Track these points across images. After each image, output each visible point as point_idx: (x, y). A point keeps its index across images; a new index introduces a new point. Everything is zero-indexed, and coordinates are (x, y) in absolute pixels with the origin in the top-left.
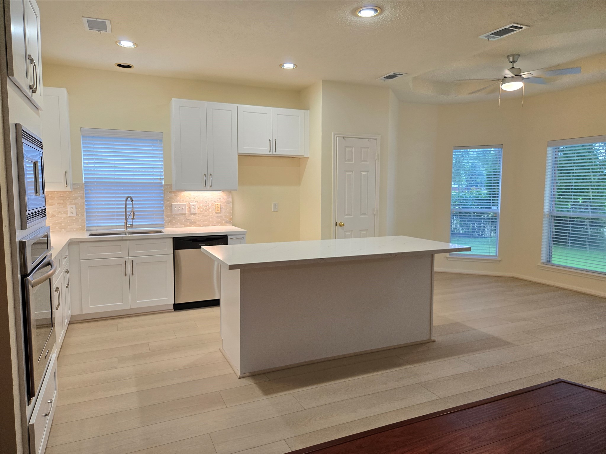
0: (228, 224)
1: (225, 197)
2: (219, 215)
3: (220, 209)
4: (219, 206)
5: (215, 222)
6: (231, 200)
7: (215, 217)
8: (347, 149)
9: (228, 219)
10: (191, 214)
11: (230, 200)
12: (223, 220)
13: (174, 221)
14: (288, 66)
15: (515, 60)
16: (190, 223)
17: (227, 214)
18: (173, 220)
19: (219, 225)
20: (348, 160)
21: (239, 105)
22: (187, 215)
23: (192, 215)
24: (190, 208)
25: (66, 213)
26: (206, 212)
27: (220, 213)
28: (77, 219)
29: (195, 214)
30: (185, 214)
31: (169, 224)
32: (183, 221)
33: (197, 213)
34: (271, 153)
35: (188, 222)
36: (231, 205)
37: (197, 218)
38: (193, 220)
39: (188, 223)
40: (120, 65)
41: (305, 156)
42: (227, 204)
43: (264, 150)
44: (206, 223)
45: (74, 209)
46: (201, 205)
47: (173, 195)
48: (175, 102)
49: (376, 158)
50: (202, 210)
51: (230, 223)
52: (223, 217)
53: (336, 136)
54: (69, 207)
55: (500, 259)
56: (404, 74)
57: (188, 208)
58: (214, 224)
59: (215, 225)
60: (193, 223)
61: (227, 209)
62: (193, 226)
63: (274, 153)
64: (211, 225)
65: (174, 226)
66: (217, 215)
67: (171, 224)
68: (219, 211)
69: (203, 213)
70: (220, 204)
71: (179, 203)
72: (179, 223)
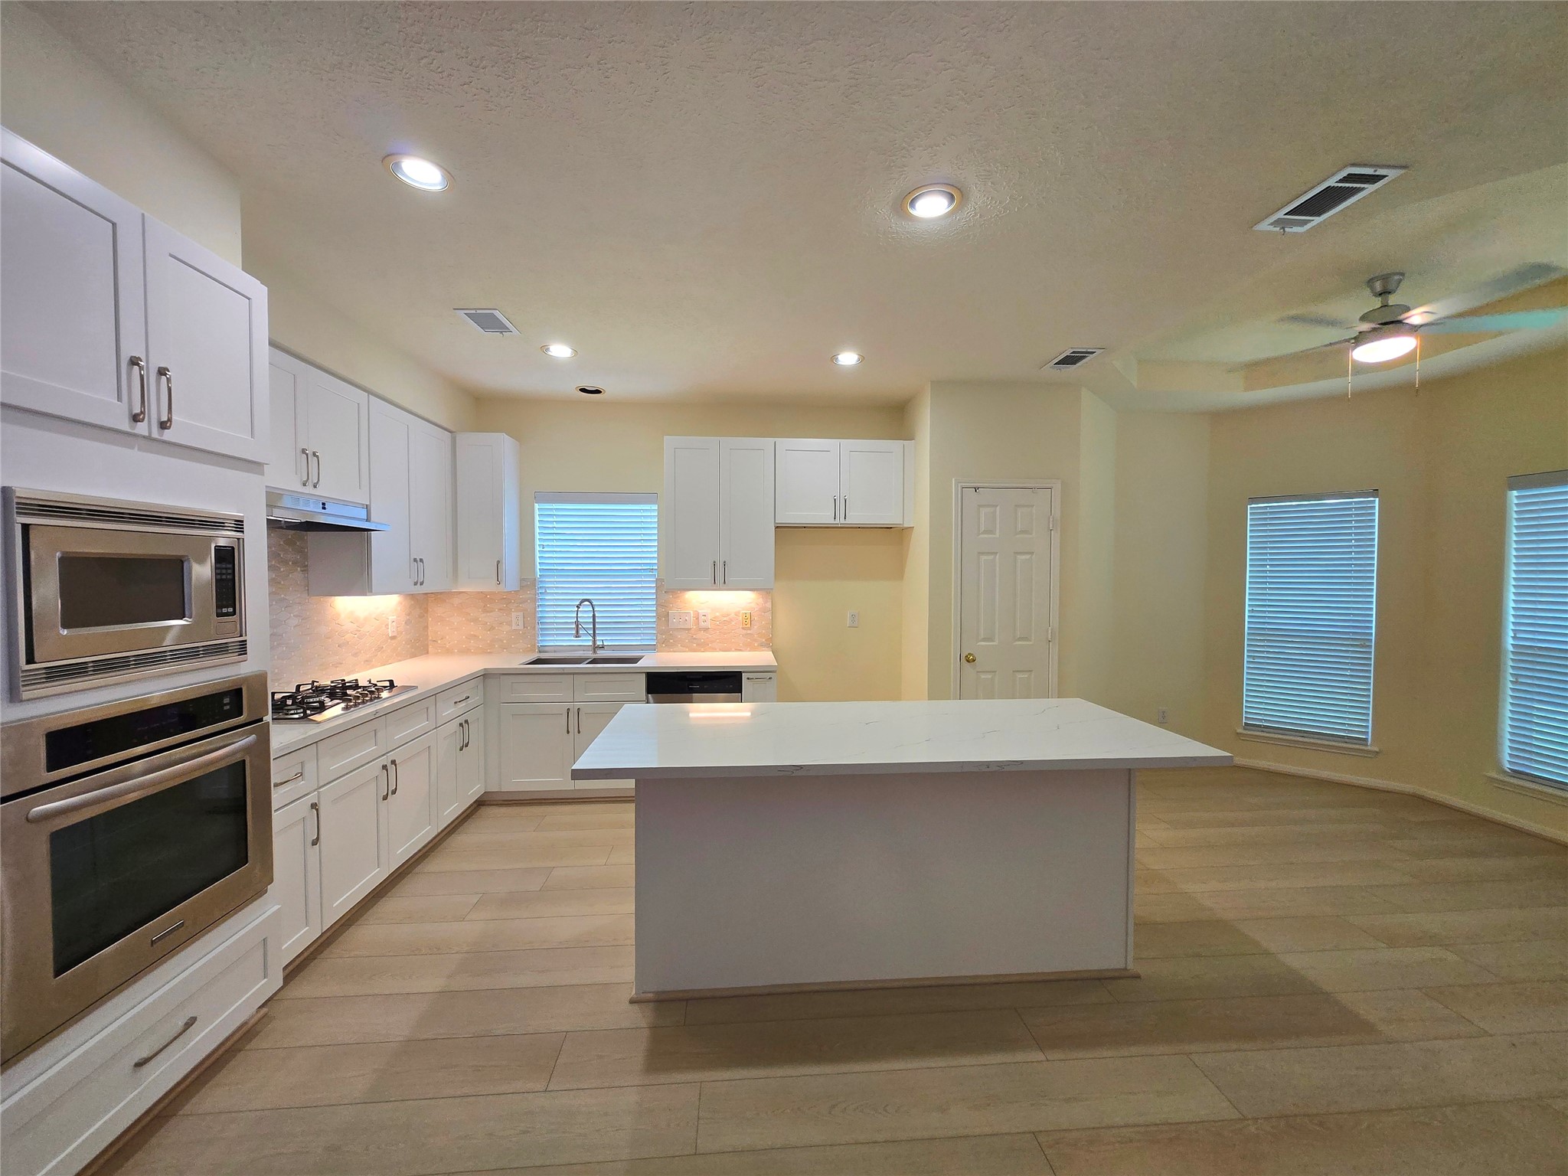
0: (764, 649)
1: (761, 601)
2: (749, 632)
3: (751, 621)
4: (748, 616)
5: (741, 645)
7: (741, 636)
8: (983, 511)
9: (764, 640)
10: (700, 630)
11: (769, 605)
12: (755, 640)
13: (671, 641)
14: (848, 358)
15: (1390, 287)
16: (698, 645)
17: (763, 631)
18: (672, 639)
19: (749, 649)
20: (985, 532)
21: (778, 440)
22: (692, 631)
23: (702, 632)
24: (698, 619)
25: (509, 624)
26: (725, 627)
27: (749, 629)
28: (524, 633)
29: (706, 629)
30: (688, 629)
31: (663, 645)
32: (687, 641)
33: (710, 627)
34: (837, 521)
35: (694, 643)
36: (769, 615)
37: (709, 636)
38: (702, 640)
39: (695, 645)
40: (583, 390)
41: (905, 526)
42: (763, 614)
43: (825, 517)
44: (725, 645)
45: (521, 619)
46: (717, 614)
47: (671, 596)
48: (670, 441)
49: (1051, 526)
50: (718, 623)
51: (767, 647)
52: (756, 636)
53: (960, 485)
54: (514, 615)
55: (1376, 749)
56: (1098, 352)
57: (694, 618)
58: (738, 648)
59: (742, 649)
60: (703, 646)
61: (763, 622)
62: (702, 649)
63: (842, 521)
64: (733, 649)
65: (671, 650)
66: (745, 632)
67: (666, 645)
68: (749, 625)
69: (720, 628)
70: (750, 613)
71: (680, 610)
72: (680, 645)
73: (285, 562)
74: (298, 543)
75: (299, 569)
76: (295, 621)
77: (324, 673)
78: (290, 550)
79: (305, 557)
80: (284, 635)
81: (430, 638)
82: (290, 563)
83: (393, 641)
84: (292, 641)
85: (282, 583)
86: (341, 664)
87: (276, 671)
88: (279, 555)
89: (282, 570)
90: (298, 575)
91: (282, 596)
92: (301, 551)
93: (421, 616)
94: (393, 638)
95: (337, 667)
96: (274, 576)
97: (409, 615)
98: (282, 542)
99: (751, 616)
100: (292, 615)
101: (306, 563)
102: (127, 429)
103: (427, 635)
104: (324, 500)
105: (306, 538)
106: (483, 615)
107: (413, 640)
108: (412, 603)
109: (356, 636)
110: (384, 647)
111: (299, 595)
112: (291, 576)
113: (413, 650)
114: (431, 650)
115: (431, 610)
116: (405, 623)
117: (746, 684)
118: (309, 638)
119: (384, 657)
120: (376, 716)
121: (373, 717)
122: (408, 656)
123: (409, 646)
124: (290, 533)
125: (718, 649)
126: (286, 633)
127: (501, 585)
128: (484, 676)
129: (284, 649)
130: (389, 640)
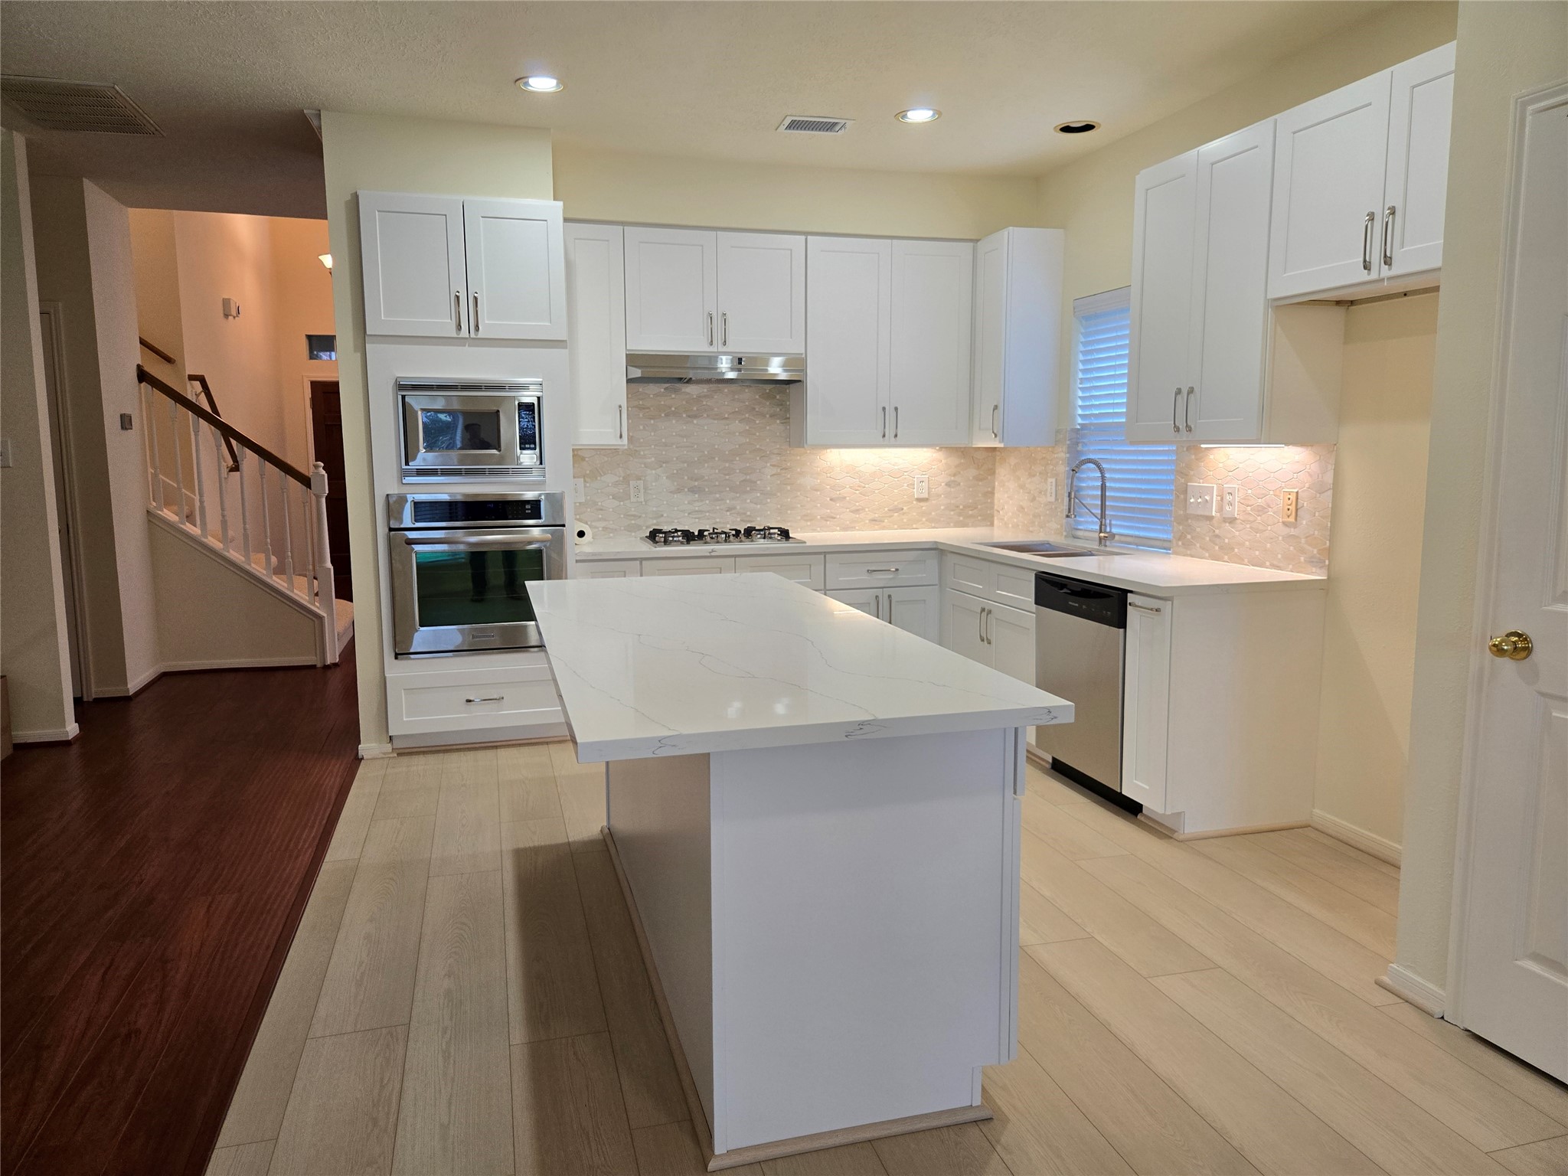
0: (1314, 570)
1: (1315, 468)
2: (1292, 531)
3: (1297, 510)
4: (1293, 498)
5: (1280, 556)
6: (1331, 481)
7: (1280, 538)
9: (1315, 551)
10: (1225, 520)
11: (1329, 478)
12: (1302, 551)
13: (1189, 537)
16: (1221, 548)
17: (1316, 533)
18: (1189, 534)
19: (1291, 566)
22: (1215, 522)
23: (1227, 524)
24: (1222, 499)
25: (1045, 494)
26: (1259, 518)
27: (1294, 525)
28: (1056, 508)
29: (1232, 521)
30: (1210, 518)
31: (1180, 543)
32: (1208, 539)
33: (1237, 517)
35: (1217, 545)
37: (1237, 533)
38: (1226, 541)
39: (1217, 548)
42: (1318, 495)
44: (1257, 553)
45: (1054, 487)
46: (1250, 491)
47: (1193, 457)
50: (1249, 508)
51: (1321, 568)
52: (1303, 541)
57: (1219, 498)
58: (1275, 563)
59: (1281, 565)
60: (1227, 551)
61: (1317, 514)
62: (1226, 557)
64: (1268, 564)
65: (1189, 552)
66: (1286, 531)
67: (1183, 544)
68: (1291, 519)
69: (1251, 519)
70: (1297, 493)
71: (1201, 481)
72: (1198, 545)
73: (763, 415)
74: (778, 397)
75: (778, 421)
76: (775, 470)
77: (809, 523)
78: (768, 403)
79: (788, 410)
80: (758, 482)
81: (996, 507)
82: (768, 416)
83: (922, 504)
84: (769, 488)
85: (758, 434)
86: (835, 518)
87: (748, 513)
88: (754, 409)
89: (757, 422)
90: (777, 426)
91: (758, 446)
92: (781, 404)
93: (978, 478)
94: (919, 500)
95: (827, 521)
96: (747, 428)
97: (954, 475)
98: (757, 397)
99: (1297, 499)
100: (769, 465)
101: (788, 416)
102: (456, 336)
103: (992, 503)
104: (740, 356)
105: (788, 391)
106: (1029, 480)
107: (961, 507)
108: (962, 461)
109: (857, 492)
110: (905, 508)
111: (778, 446)
112: (768, 428)
113: (961, 518)
114: (996, 522)
115: (997, 472)
116: (946, 485)
117: (1132, 614)
118: (789, 488)
119: (905, 520)
120: (713, 554)
121: (709, 554)
122: (952, 524)
123: (952, 513)
124: (768, 387)
125: (1246, 560)
126: (761, 480)
127: (998, 438)
128: (939, 551)
129: (759, 495)
130: (915, 502)
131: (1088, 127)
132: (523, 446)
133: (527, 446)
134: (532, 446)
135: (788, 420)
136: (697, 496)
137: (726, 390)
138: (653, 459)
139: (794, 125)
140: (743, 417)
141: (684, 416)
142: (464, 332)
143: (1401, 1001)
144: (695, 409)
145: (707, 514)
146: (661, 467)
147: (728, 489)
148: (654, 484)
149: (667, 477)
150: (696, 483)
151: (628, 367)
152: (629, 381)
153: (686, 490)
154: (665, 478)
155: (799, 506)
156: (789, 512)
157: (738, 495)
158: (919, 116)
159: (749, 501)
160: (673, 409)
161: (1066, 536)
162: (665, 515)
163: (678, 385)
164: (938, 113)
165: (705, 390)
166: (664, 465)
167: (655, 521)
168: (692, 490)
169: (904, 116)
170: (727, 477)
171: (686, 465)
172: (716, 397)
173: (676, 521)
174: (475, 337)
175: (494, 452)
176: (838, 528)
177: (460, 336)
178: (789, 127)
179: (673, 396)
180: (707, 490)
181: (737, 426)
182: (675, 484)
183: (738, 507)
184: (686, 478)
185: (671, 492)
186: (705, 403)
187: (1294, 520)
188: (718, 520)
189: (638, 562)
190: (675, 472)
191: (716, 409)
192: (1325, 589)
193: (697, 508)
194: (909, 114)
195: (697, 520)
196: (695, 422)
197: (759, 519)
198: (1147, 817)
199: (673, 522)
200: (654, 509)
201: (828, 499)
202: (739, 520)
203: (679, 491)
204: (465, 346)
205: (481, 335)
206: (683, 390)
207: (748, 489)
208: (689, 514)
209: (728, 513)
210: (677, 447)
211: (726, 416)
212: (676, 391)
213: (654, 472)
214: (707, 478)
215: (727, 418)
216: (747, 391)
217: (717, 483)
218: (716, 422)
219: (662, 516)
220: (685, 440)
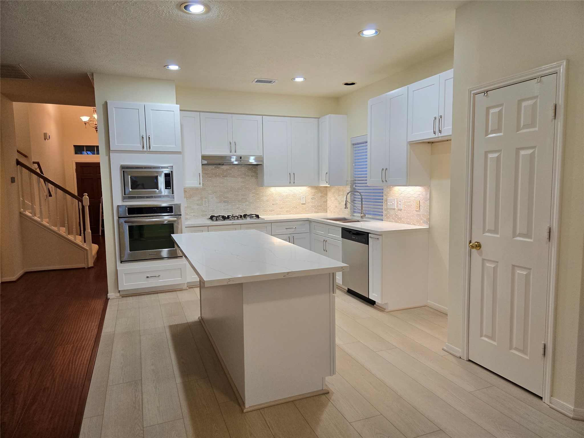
0: (425, 225)
1: (424, 193)
3: (419, 206)
5: (415, 221)
7: (415, 215)
9: (425, 220)
11: (428, 196)
12: (421, 219)
17: (425, 213)
18: (388, 214)
19: (418, 224)
21: (408, 86)
22: (396, 210)
23: (399, 211)
26: (409, 209)
27: (419, 211)
29: (401, 210)
30: (394, 209)
31: (386, 217)
32: (394, 216)
33: (402, 209)
36: (428, 203)
37: (402, 214)
38: (399, 216)
39: (397, 219)
42: (425, 202)
44: (408, 220)
46: (406, 201)
47: (389, 190)
50: (405, 206)
51: (427, 224)
52: (422, 216)
57: (397, 203)
59: (415, 224)
60: (400, 219)
61: (425, 208)
62: (400, 222)
64: (412, 223)
65: (388, 220)
66: (417, 213)
67: (387, 217)
69: (406, 209)
70: (419, 201)
71: (391, 197)
72: (391, 218)
73: (248, 176)
74: (254, 170)
75: (254, 178)
76: (253, 195)
77: (265, 213)
78: (250, 172)
79: (257, 174)
81: (328, 206)
82: (250, 176)
83: (303, 205)
85: (247, 182)
86: (274, 211)
87: (244, 209)
88: (246, 174)
89: (247, 178)
90: (254, 180)
91: (247, 187)
92: (255, 172)
93: (321, 196)
94: (303, 204)
95: (271, 212)
96: (243, 180)
97: (314, 196)
98: (247, 170)
99: (419, 203)
100: (251, 193)
101: (257, 176)
102: (142, 150)
103: (327, 205)
104: (241, 156)
105: (257, 168)
106: (338, 197)
107: (316, 206)
108: (316, 191)
109: (282, 202)
110: (298, 207)
111: (254, 186)
112: (250, 180)
113: (316, 210)
114: (328, 211)
115: (328, 194)
116: (311, 199)
117: (370, 240)
118: (258, 200)
119: (298, 211)
120: (233, 224)
121: (231, 224)
122: (313, 212)
123: (313, 208)
124: (250, 166)
125: (405, 222)
126: (248, 198)
127: (328, 183)
128: (309, 221)
129: (248, 203)
130: (301, 205)
131: (353, 84)
132: (166, 188)
133: (168, 188)
134: (170, 188)
135: (257, 178)
136: (226, 204)
137: (236, 168)
138: (211, 191)
139: (258, 81)
140: (242, 176)
141: (221, 176)
142: (145, 149)
143: (449, 354)
144: (225, 174)
145: (230, 210)
146: (214, 194)
147: (237, 201)
148: (211, 200)
149: (216, 198)
150: (226, 199)
151: (202, 160)
152: (202, 165)
153: (222, 202)
154: (215, 198)
155: (262, 207)
156: (258, 209)
157: (241, 203)
158: (299, 80)
159: (244, 205)
160: (218, 174)
161: (350, 216)
162: (215, 211)
163: (219, 166)
164: (304, 78)
165: (229, 167)
166: (215, 193)
167: (212, 213)
168: (225, 202)
169: (295, 79)
170: (237, 197)
171: (222, 193)
172: (232, 170)
173: (219, 213)
174: (149, 150)
175: (156, 190)
176: (275, 214)
177: (144, 150)
178: (256, 82)
179: (217, 170)
180: (230, 202)
181: (240, 180)
182: (219, 200)
183: (241, 208)
184: (222, 197)
185: (217, 203)
186: (228, 172)
187: (418, 210)
188: (234, 212)
189: (207, 227)
190: (219, 195)
191: (232, 174)
192: (428, 231)
193: (226, 208)
194: (296, 79)
195: (226, 212)
196: (225, 178)
197: (248, 211)
198: (377, 305)
199: (218, 213)
200: (212, 208)
201: (272, 204)
202: (241, 212)
203: (220, 202)
204: (145, 154)
205: (151, 150)
206: (221, 168)
207: (244, 201)
208: (224, 210)
209: (237, 210)
210: (219, 187)
211: (236, 176)
212: (218, 168)
213: (211, 196)
214: (229, 197)
215: (236, 177)
216: (243, 167)
217: (233, 199)
218: (232, 178)
219: (214, 211)
220: (222, 185)
